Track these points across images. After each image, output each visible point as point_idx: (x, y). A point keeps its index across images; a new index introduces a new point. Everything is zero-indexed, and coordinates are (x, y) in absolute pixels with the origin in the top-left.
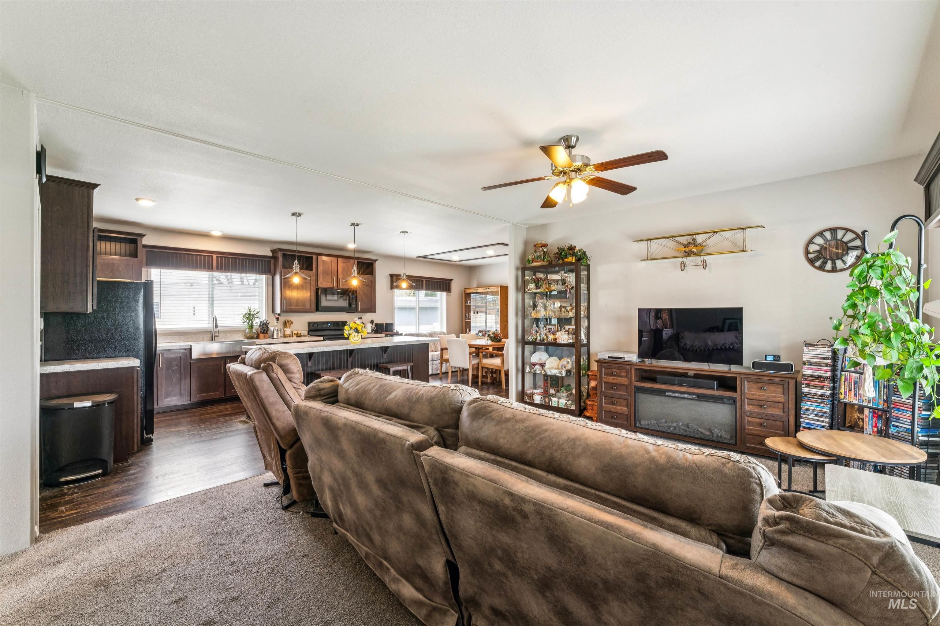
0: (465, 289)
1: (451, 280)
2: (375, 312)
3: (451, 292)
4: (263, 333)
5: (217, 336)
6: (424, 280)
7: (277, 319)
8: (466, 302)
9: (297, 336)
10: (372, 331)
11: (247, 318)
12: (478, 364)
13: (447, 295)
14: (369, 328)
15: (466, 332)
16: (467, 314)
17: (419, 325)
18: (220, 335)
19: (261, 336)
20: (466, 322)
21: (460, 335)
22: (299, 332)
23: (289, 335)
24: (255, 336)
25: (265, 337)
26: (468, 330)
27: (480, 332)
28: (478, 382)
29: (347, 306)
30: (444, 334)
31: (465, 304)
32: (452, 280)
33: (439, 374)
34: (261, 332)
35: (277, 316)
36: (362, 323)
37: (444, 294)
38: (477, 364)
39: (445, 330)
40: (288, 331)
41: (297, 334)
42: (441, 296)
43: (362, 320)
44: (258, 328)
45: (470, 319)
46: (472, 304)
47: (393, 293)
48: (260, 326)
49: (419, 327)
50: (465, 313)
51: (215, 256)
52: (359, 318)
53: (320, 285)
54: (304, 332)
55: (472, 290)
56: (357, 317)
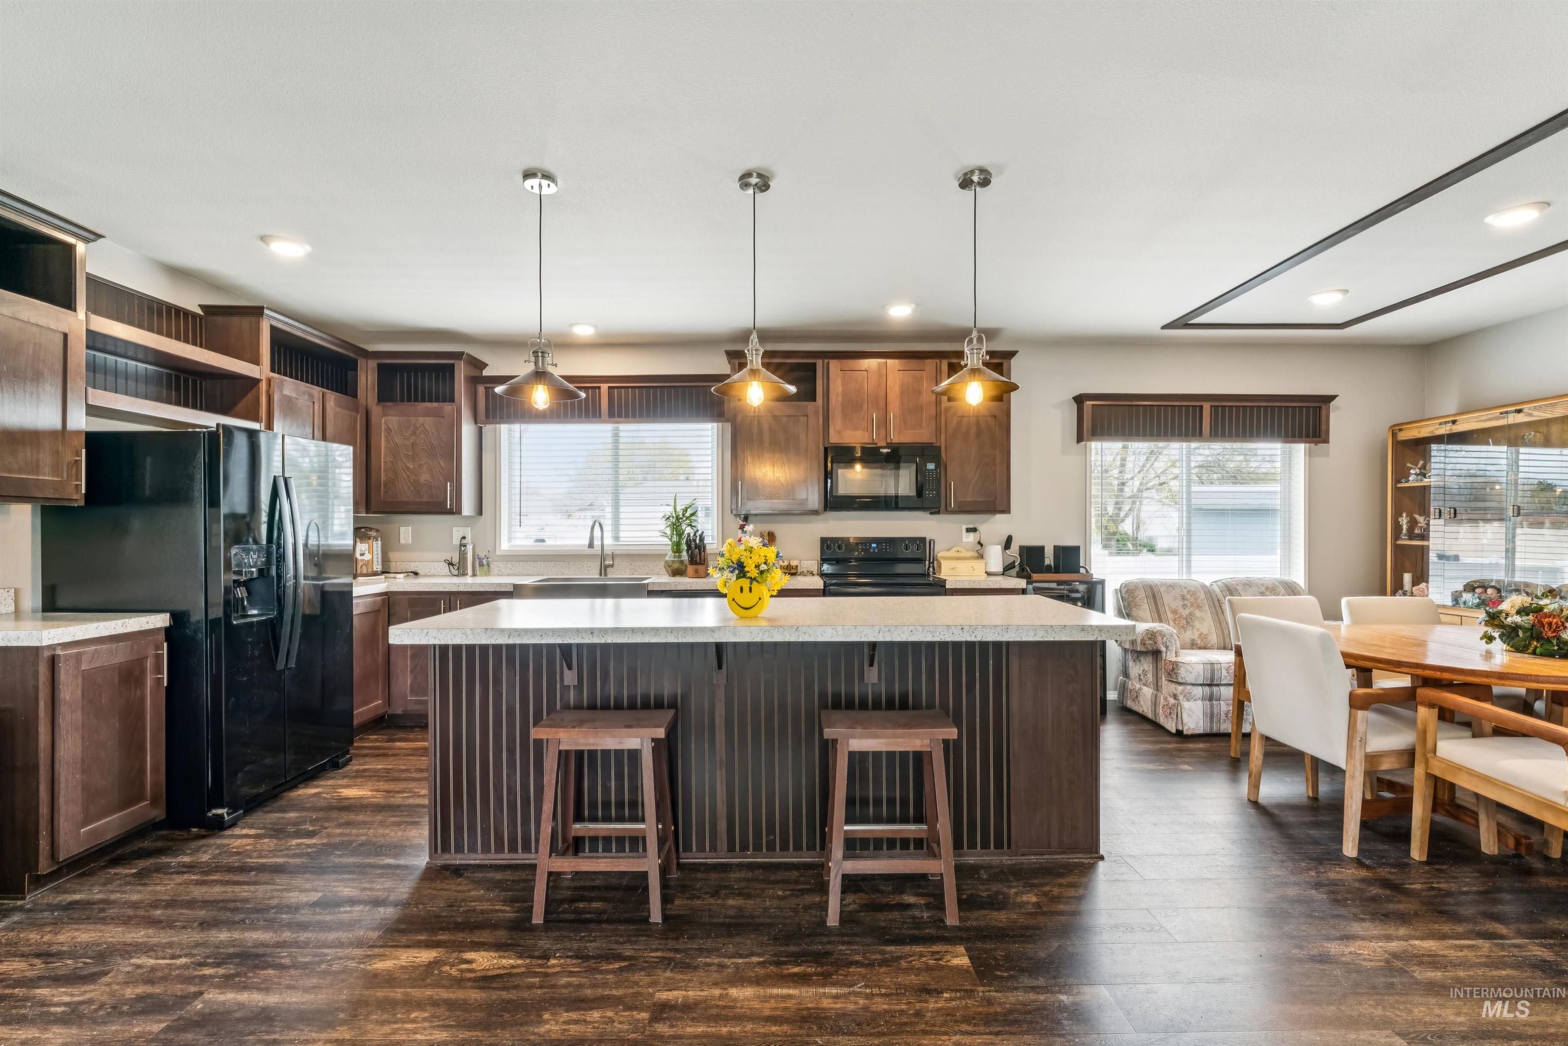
0: (1395, 430)
2: (1006, 510)
3: (1326, 441)
4: (695, 562)
5: (612, 566)
6: (1207, 406)
7: (743, 529)
8: (1401, 474)
9: (788, 574)
10: (1007, 568)
12: (1409, 756)
13: (1310, 454)
14: (995, 558)
15: (1398, 588)
16: (1404, 521)
17: (1189, 555)
18: (616, 563)
20: (1397, 548)
21: (1344, 601)
22: (794, 563)
24: (683, 569)
25: (697, 571)
26: (1407, 578)
27: (1470, 588)
28: (1404, 837)
29: (915, 493)
30: (1291, 589)
31: (1397, 481)
32: (1333, 397)
33: (1227, 736)
36: (979, 543)
37: (1300, 448)
38: (1399, 753)
39: (1299, 577)
41: (790, 567)
42: (1288, 461)
43: (976, 534)
45: (1424, 536)
46: (1432, 480)
47: (1085, 453)
49: (1189, 561)
50: (1397, 514)
51: (604, 388)
52: (968, 530)
53: (835, 438)
54: (810, 563)
55: (1431, 429)
56: (964, 527)
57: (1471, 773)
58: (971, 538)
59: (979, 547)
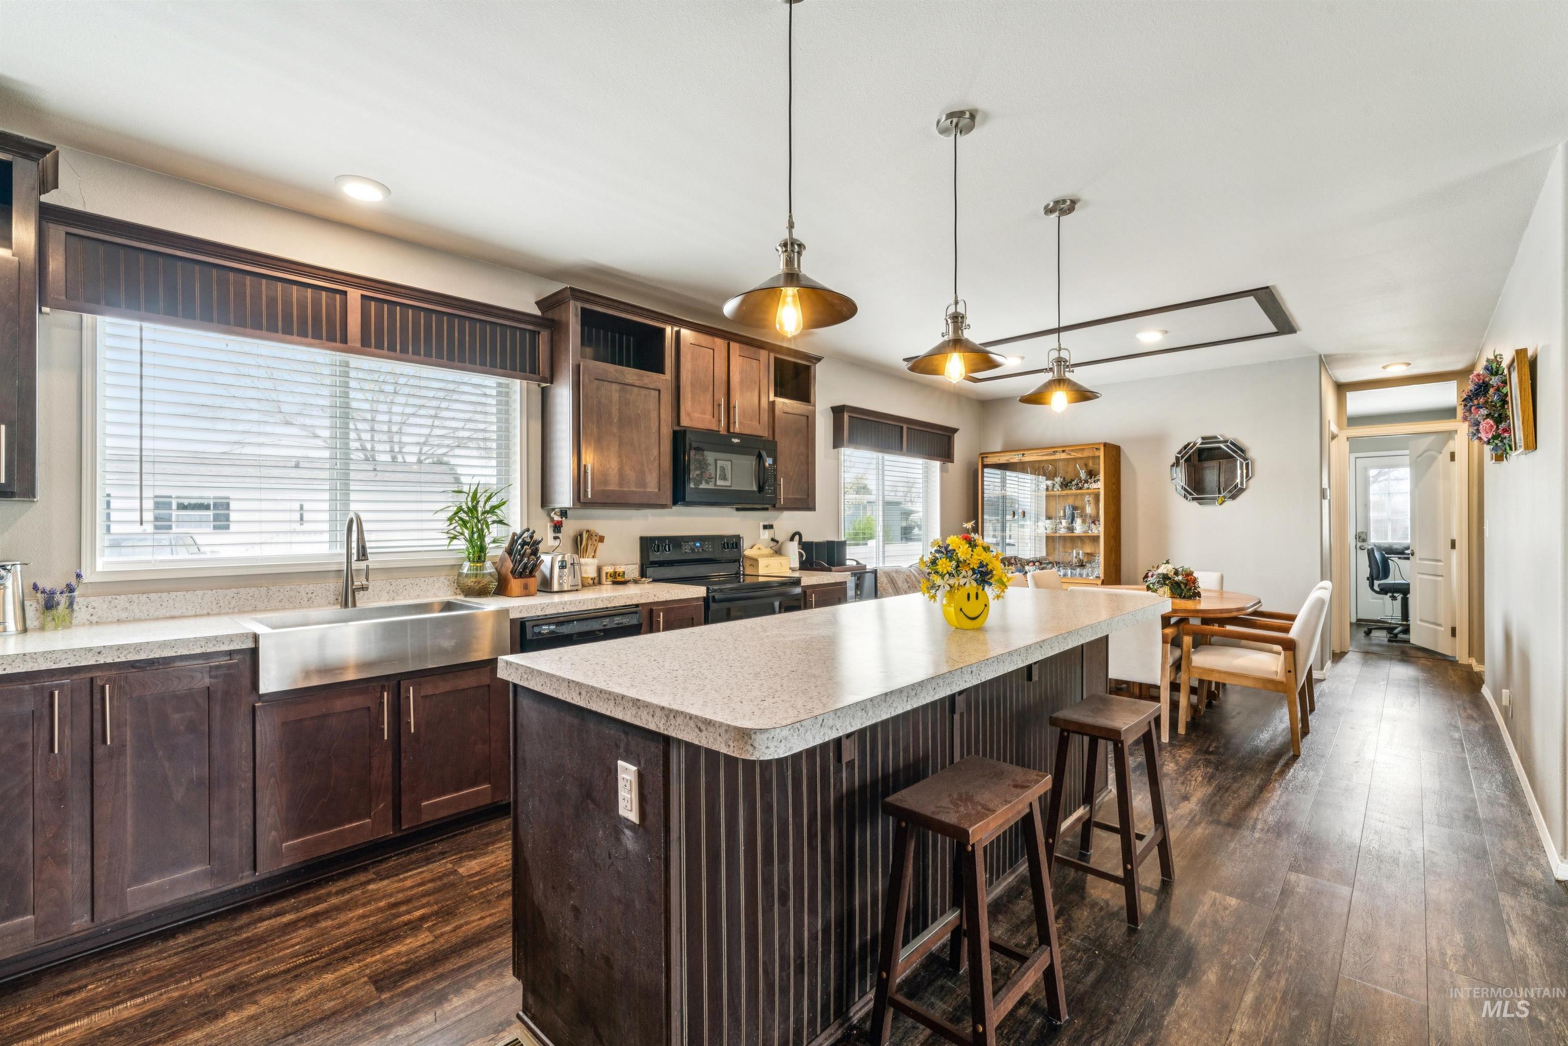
0: (983, 457)
1: (955, 430)
2: (809, 507)
3: (952, 460)
4: (521, 575)
5: (363, 588)
6: (906, 427)
7: (557, 527)
9: (615, 583)
11: (464, 523)
13: (943, 470)
14: (792, 555)
18: (371, 584)
19: (515, 584)
22: (620, 569)
23: (593, 579)
24: (494, 585)
25: (526, 587)
29: (755, 488)
32: (958, 430)
34: (513, 572)
35: (557, 518)
36: (773, 540)
37: (936, 465)
40: (589, 567)
41: (615, 574)
43: (771, 531)
44: (502, 560)
47: (840, 458)
48: (510, 551)
51: (354, 295)
52: (765, 527)
53: (685, 422)
54: (632, 568)
55: (1007, 458)
56: (761, 524)
57: (1219, 672)
58: (766, 535)
59: (772, 544)
